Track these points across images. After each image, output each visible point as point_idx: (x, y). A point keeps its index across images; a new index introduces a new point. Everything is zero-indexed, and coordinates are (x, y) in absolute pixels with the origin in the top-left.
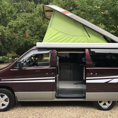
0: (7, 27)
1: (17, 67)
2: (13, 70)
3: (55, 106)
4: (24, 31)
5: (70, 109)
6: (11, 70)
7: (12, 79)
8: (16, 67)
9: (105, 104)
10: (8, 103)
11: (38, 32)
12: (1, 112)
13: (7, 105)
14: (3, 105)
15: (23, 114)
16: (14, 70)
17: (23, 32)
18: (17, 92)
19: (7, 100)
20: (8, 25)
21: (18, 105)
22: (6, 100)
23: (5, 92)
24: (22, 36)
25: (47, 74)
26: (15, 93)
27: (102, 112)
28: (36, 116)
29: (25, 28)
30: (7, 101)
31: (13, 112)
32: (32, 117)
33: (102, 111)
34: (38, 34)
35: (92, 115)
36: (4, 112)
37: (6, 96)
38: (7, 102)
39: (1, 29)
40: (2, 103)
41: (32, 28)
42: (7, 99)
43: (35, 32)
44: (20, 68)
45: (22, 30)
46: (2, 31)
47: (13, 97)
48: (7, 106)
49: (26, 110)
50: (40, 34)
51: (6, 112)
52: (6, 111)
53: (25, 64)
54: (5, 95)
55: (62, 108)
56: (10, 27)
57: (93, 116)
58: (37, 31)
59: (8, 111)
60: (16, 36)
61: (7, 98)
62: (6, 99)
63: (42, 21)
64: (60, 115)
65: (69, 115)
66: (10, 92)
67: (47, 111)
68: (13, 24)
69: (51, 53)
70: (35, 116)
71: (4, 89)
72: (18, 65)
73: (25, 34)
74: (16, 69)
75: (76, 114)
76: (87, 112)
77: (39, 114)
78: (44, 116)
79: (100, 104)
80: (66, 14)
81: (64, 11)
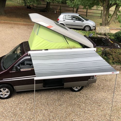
8: (14, 70)
13: (9, 95)
16: (12, 72)
26: (14, 87)
37: (7, 89)
38: (8, 93)
40: (5, 94)
61: (8, 91)
79: (73, 88)
80: (50, 28)
81: (49, 25)
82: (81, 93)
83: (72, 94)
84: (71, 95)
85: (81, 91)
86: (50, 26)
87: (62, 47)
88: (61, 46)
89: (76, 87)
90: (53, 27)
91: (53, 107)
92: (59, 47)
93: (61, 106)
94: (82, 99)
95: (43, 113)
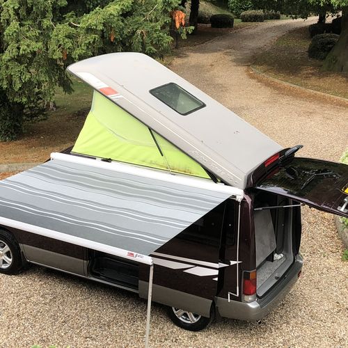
10: (11, 260)
13: (10, 264)
26: (21, 245)
37: (7, 246)
40: (3, 258)
79: (175, 312)
80: (109, 96)
81: (106, 86)
86: (110, 88)
87: (151, 162)
88: (149, 160)
89: (183, 312)
90: (116, 93)
92: (144, 161)
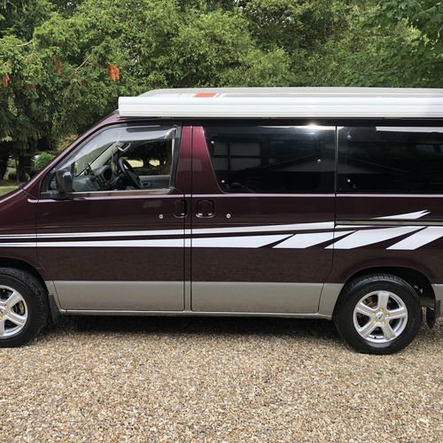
0: (34, 43)
1: (51, 192)
2: (36, 201)
3: (195, 332)
4: (101, 55)
5: (248, 344)
6: (29, 200)
7: (33, 236)
8: (48, 192)
9: (378, 331)
10: (24, 318)
11: (161, 60)
12: (2, 349)
13: (23, 324)
14: (9, 325)
15: (77, 357)
16: (40, 201)
17: (99, 62)
18: (56, 282)
19: (22, 309)
20: (35, 32)
21: (64, 328)
22: (17, 309)
23: (14, 282)
24: (95, 75)
25: (161, 216)
26: (49, 284)
27: (364, 358)
28: (122, 365)
29: (104, 43)
30: (22, 312)
31: (43, 351)
32: (106, 368)
33: (367, 357)
34: (162, 68)
35: (325, 369)
36: (14, 350)
37: (15, 293)
38: (22, 315)
39: (10, 50)
40: (6, 317)
41: (140, 43)
42: (21, 305)
43: (152, 59)
44: (62, 193)
45: (96, 53)
46: (13, 57)
47: (41, 298)
48: (24, 329)
49: (91, 345)
50: (168, 68)
51: (21, 349)
52: (19, 347)
53: (88, 179)
54: (12, 292)
55: (220, 340)
56: (45, 42)
57: (329, 373)
58: (157, 53)
59: (27, 347)
60: (74, 77)
61: (22, 302)
62: (18, 304)
63: (174, 15)
64: (209, 364)
65: (241, 366)
66: (32, 281)
67: (166, 350)
68: (55, 30)
69: (176, 139)
70: (118, 367)
71: (10, 271)
72: (53, 183)
73: (105, 67)
74: (48, 197)
75: (266, 365)
76: (309, 358)
77: (135, 360)
78: (150, 366)
82: (401, 361)
83: (349, 362)
84: (345, 366)
85: (407, 356)
91: (223, 407)
93: (274, 410)
94: (412, 388)
95: (154, 429)
